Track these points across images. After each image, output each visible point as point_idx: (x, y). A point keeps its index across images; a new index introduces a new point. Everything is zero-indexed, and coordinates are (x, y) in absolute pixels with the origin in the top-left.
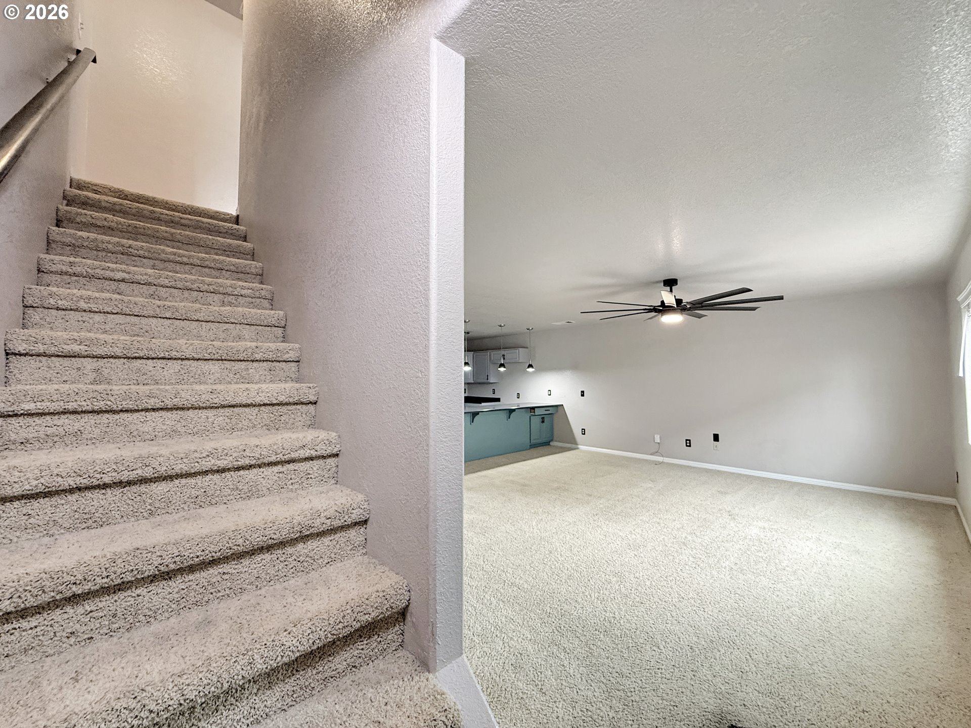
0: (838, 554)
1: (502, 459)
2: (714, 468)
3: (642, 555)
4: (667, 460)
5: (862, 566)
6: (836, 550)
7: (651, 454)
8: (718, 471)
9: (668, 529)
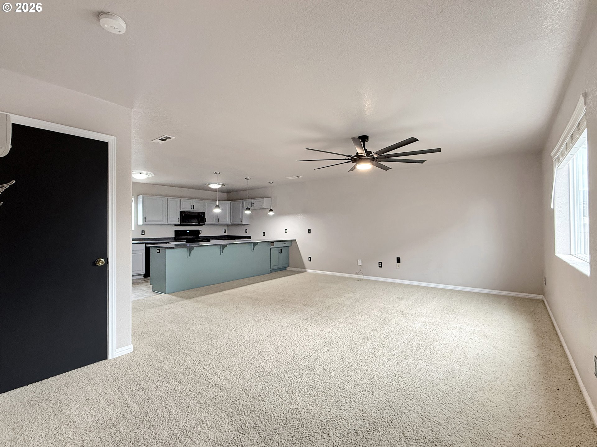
0: (473, 338)
1: (246, 280)
2: (397, 282)
3: (333, 350)
4: (366, 277)
5: (489, 346)
6: (472, 335)
7: (355, 274)
8: (399, 284)
9: (357, 327)
